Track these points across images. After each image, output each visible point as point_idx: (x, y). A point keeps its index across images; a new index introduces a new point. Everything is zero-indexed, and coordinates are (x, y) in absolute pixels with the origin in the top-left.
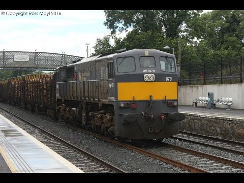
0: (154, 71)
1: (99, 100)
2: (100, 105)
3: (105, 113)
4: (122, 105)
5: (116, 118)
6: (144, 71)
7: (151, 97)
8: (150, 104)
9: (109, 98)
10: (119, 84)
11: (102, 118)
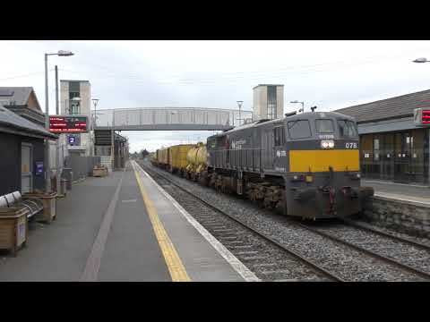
0: (332, 136)
1: (261, 171)
2: (262, 176)
3: (269, 186)
4: (295, 178)
5: (287, 192)
6: (321, 137)
7: (331, 169)
8: (330, 175)
9: (277, 169)
10: (291, 152)
11: (265, 191)
